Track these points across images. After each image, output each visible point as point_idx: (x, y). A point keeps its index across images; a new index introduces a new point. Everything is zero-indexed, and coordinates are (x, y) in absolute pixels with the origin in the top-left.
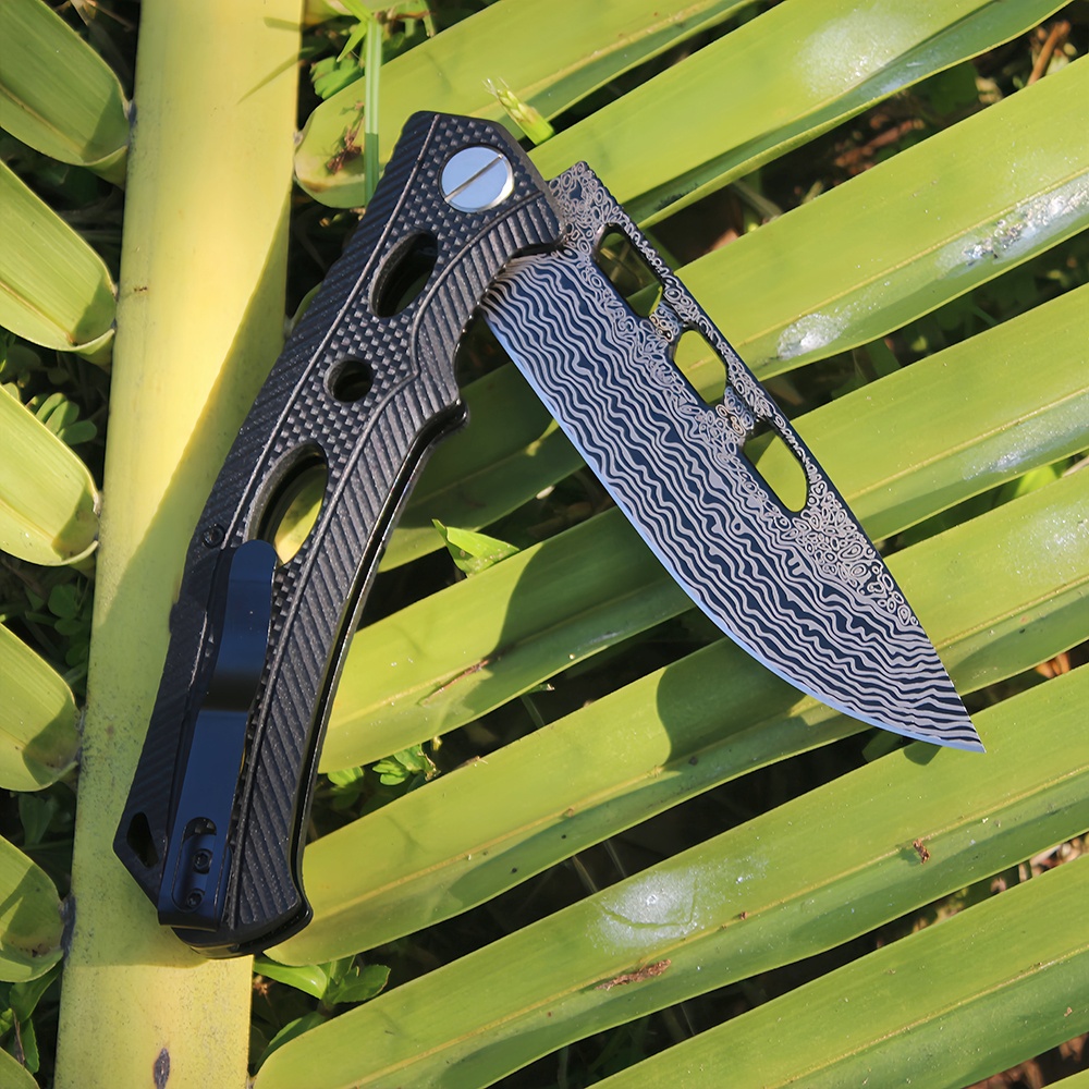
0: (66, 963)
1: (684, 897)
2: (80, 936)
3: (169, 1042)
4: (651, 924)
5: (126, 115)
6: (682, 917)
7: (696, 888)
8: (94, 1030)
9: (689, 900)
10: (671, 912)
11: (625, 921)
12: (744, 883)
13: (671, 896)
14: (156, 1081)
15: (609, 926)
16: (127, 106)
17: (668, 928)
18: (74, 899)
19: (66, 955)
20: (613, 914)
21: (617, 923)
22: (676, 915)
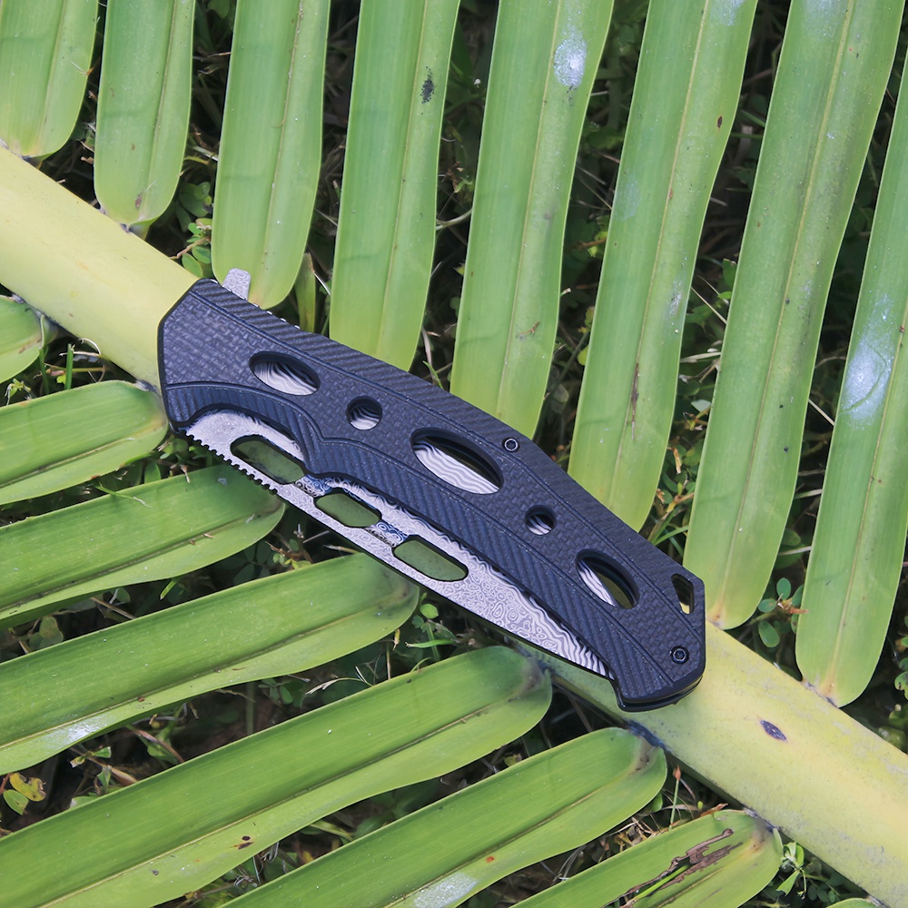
0: (668, 749)
1: (872, 358)
2: (658, 731)
3: (758, 717)
4: (873, 387)
5: (145, 390)
6: (881, 366)
7: (871, 347)
8: (723, 757)
9: (875, 355)
10: (874, 371)
11: (862, 400)
12: (887, 316)
13: (866, 364)
14: (778, 738)
15: (858, 413)
16: (139, 386)
17: (882, 379)
18: (632, 721)
19: (663, 747)
20: (853, 406)
21: (859, 407)
22: (877, 369)
